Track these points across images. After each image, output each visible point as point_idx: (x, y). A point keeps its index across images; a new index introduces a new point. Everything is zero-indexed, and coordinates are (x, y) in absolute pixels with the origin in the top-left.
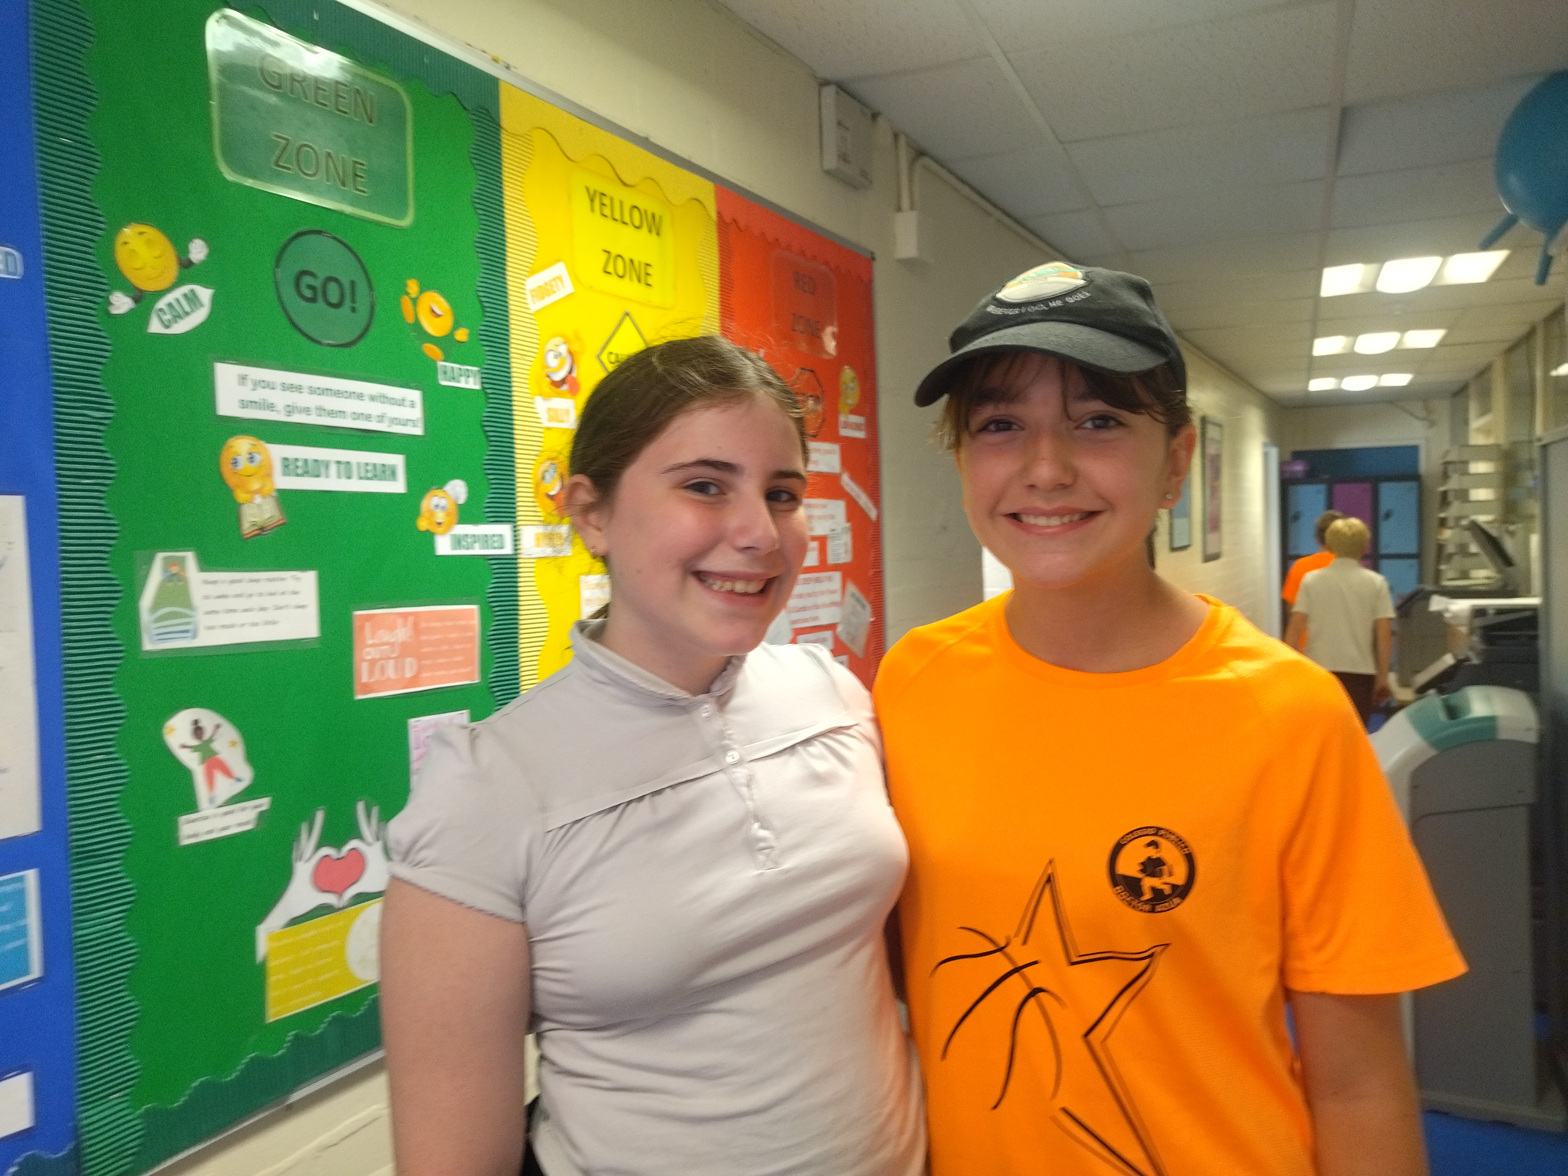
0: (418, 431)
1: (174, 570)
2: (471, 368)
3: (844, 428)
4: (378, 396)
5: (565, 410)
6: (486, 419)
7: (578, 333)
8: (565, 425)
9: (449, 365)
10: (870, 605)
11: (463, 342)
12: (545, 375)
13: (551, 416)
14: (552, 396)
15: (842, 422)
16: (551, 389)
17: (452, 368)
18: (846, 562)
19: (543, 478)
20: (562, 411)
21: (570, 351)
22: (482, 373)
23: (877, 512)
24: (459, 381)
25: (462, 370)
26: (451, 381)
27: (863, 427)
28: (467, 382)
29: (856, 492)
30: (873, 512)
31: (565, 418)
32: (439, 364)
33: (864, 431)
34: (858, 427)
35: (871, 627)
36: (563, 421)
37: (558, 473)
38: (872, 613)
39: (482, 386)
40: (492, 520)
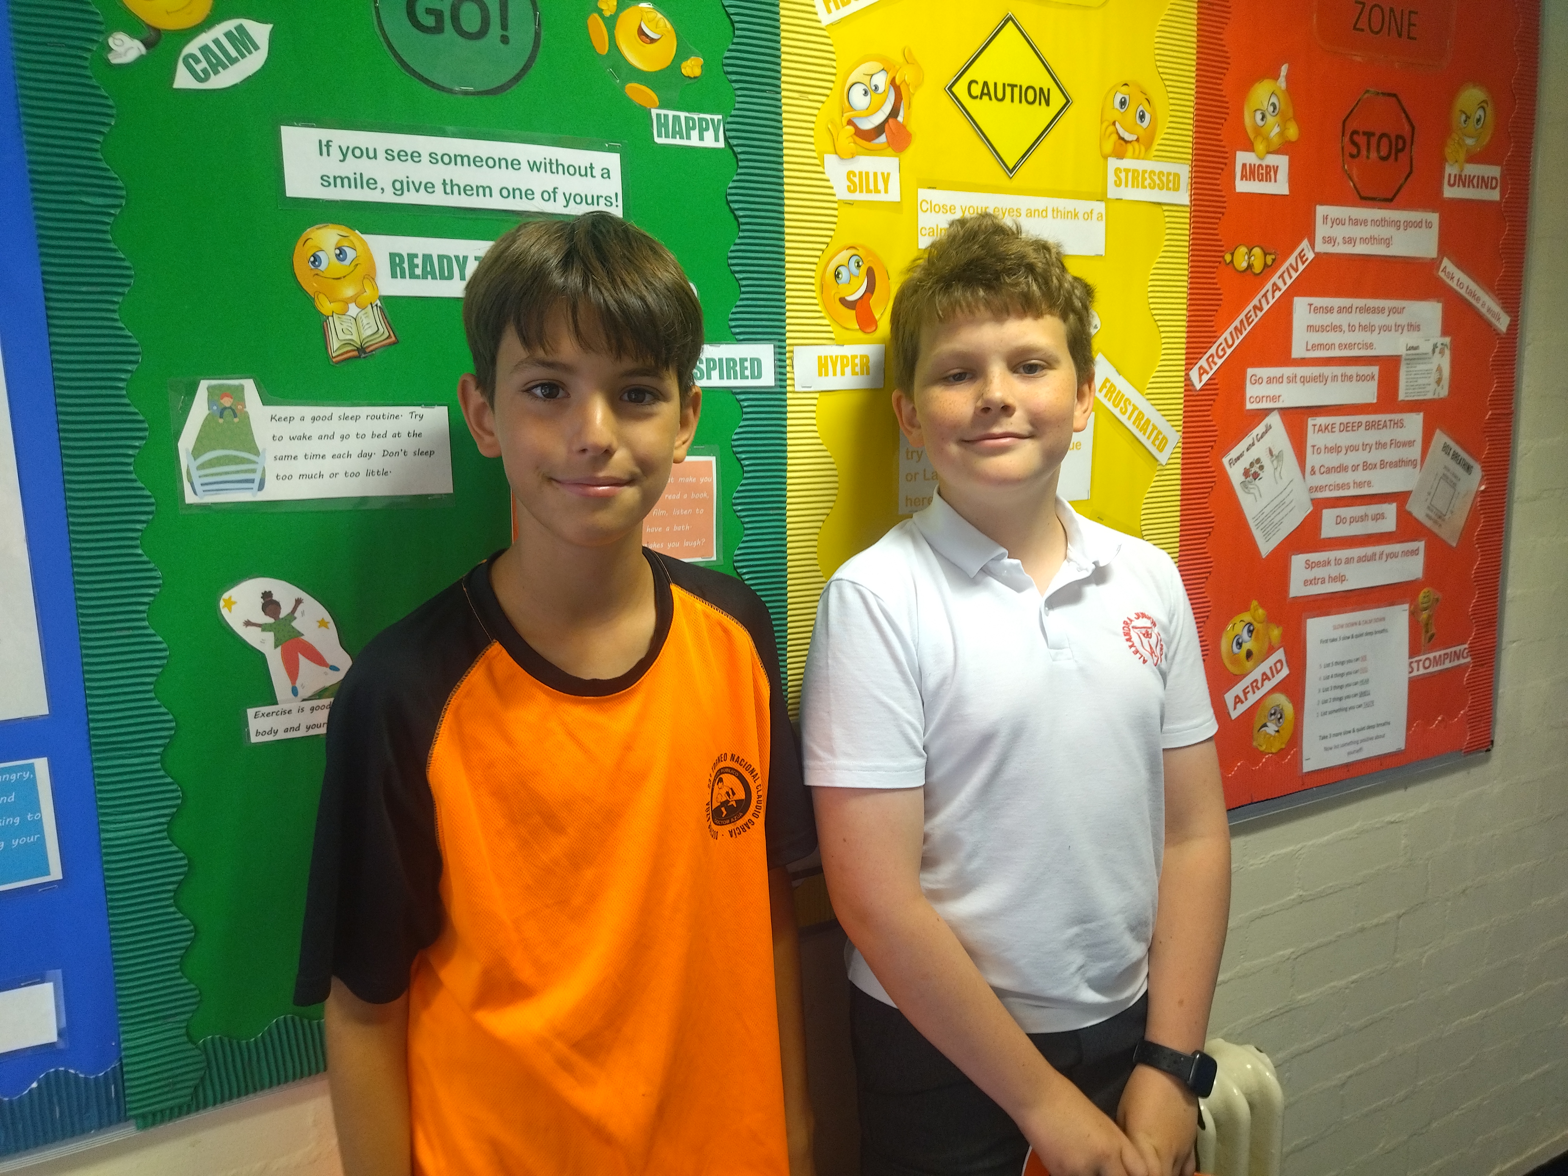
1: (227, 402)
2: (708, 117)
3: (1453, 185)
4: (545, 163)
5: (883, 174)
6: (733, 191)
7: (910, 52)
8: (882, 197)
9: (671, 113)
10: (1482, 467)
11: (695, 78)
12: (845, 122)
13: (854, 183)
14: (859, 154)
15: (1450, 175)
16: (855, 143)
17: (676, 119)
18: (1436, 397)
19: (837, 276)
20: (875, 174)
21: (893, 82)
22: (728, 123)
23: (1511, 321)
24: (689, 137)
25: (693, 120)
26: (674, 137)
27: (1497, 183)
28: (701, 138)
29: (1468, 288)
30: (1501, 320)
31: (881, 186)
32: (654, 112)
33: (1498, 188)
34: (1484, 183)
35: (1479, 499)
36: (877, 191)
37: (864, 269)
38: (1485, 478)
39: (729, 143)
40: (741, 337)
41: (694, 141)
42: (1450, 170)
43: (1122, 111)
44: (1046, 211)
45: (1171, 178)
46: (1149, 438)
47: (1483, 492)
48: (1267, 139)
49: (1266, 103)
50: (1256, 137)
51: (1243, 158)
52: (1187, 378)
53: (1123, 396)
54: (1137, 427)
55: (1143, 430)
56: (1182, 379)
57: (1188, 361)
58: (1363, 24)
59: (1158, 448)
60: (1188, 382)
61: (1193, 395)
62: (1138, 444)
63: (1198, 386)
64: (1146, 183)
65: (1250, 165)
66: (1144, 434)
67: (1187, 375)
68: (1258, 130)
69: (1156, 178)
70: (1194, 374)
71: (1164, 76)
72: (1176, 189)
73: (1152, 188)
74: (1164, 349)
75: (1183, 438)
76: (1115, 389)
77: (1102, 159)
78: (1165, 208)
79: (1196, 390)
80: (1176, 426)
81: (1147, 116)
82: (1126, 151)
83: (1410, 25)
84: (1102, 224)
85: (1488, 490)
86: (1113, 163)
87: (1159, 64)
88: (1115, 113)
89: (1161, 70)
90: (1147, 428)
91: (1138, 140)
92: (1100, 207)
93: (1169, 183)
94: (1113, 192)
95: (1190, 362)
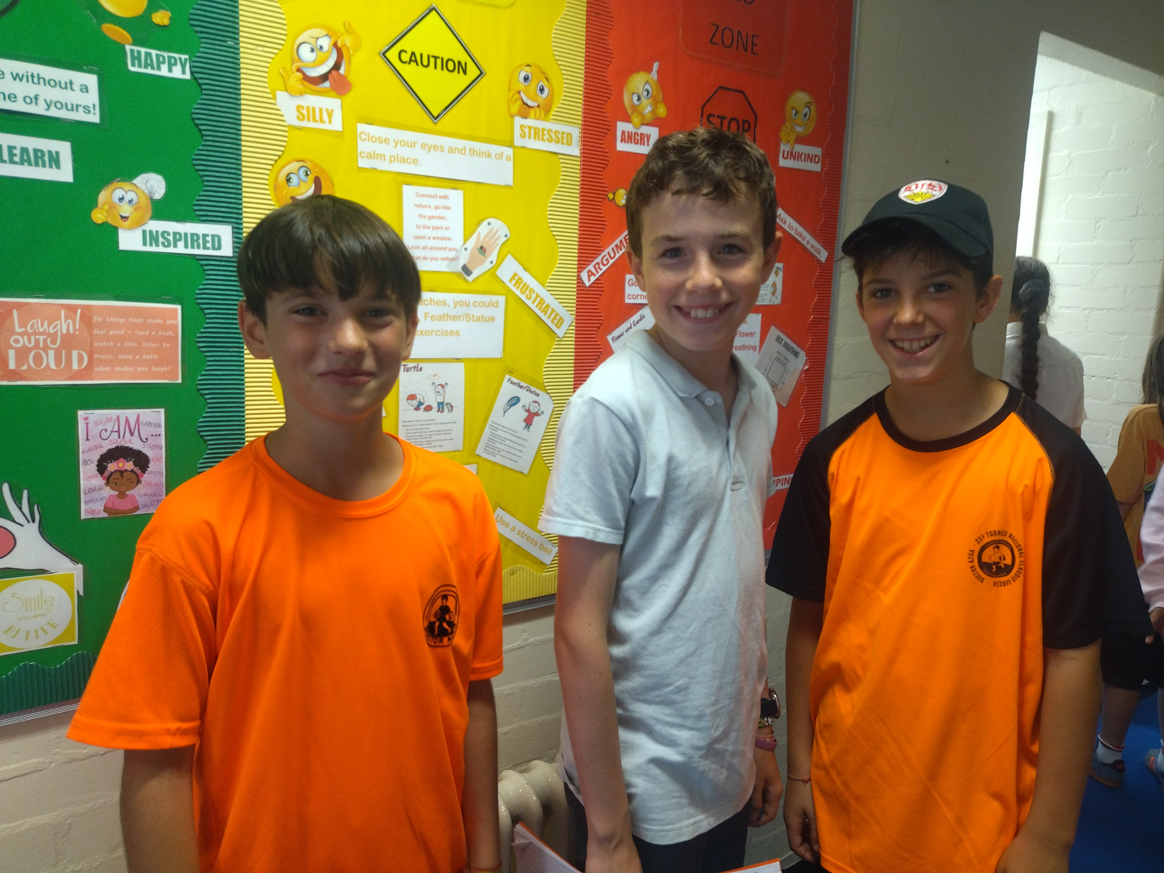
0: (95, 118)
2: (177, 56)
3: (787, 158)
4: (27, 76)
5: (327, 110)
6: (197, 111)
7: (350, 25)
8: (326, 126)
9: (143, 50)
10: (806, 353)
11: (165, 26)
12: (294, 69)
13: (303, 115)
14: (306, 93)
15: (784, 151)
16: (303, 85)
17: (148, 55)
18: (771, 303)
19: (288, 180)
20: (321, 110)
21: (335, 45)
22: (194, 62)
23: (829, 255)
24: (159, 69)
25: (164, 57)
26: (146, 67)
27: (819, 159)
28: (170, 70)
29: (796, 230)
30: (821, 254)
31: (325, 117)
32: (128, 48)
33: (820, 163)
34: (809, 158)
35: (804, 375)
36: (322, 121)
37: (311, 177)
38: (808, 361)
39: (194, 76)
40: (204, 218)
41: (164, 71)
42: (784, 148)
43: (526, 84)
44: (465, 150)
45: (565, 136)
46: (549, 317)
47: (806, 370)
48: (642, 115)
49: (641, 89)
50: (633, 112)
51: (622, 127)
52: (579, 278)
53: (528, 286)
54: (540, 309)
55: (545, 311)
56: (575, 278)
57: (580, 266)
58: (717, 39)
59: (556, 325)
60: (579, 281)
61: (583, 290)
62: (541, 321)
63: (588, 284)
64: (546, 137)
65: (628, 132)
66: (545, 314)
67: (579, 275)
68: (634, 108)
69: (553, 135)
70: (584, 275)
71: (560, 63)
72: (569, 144)
73: (550, 142)
74: (560, 256)
75: (576, 320)
76: (522, 281)
77: (509, 118)
78: (560, 157)
79: (586, 287)
80: (570, 311)
81: (546, 90)
82: (529, 113)
83: (753, 44)
84: (511, 164)
85: (811, 369)
86: (519, 121)
87: (555, 53)
88: (521, 85)
89: (557, 58)
90: (547, 310)
91: (538, 106)
92: (509, 151)
93: (565, 139)
94: (518, 141)
95: (581, 266)
